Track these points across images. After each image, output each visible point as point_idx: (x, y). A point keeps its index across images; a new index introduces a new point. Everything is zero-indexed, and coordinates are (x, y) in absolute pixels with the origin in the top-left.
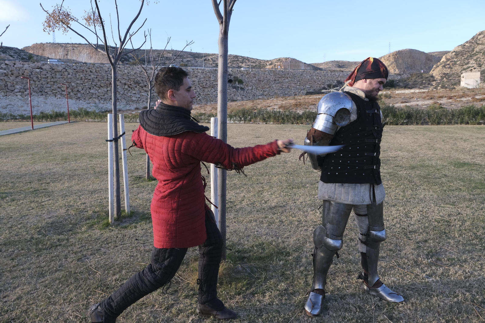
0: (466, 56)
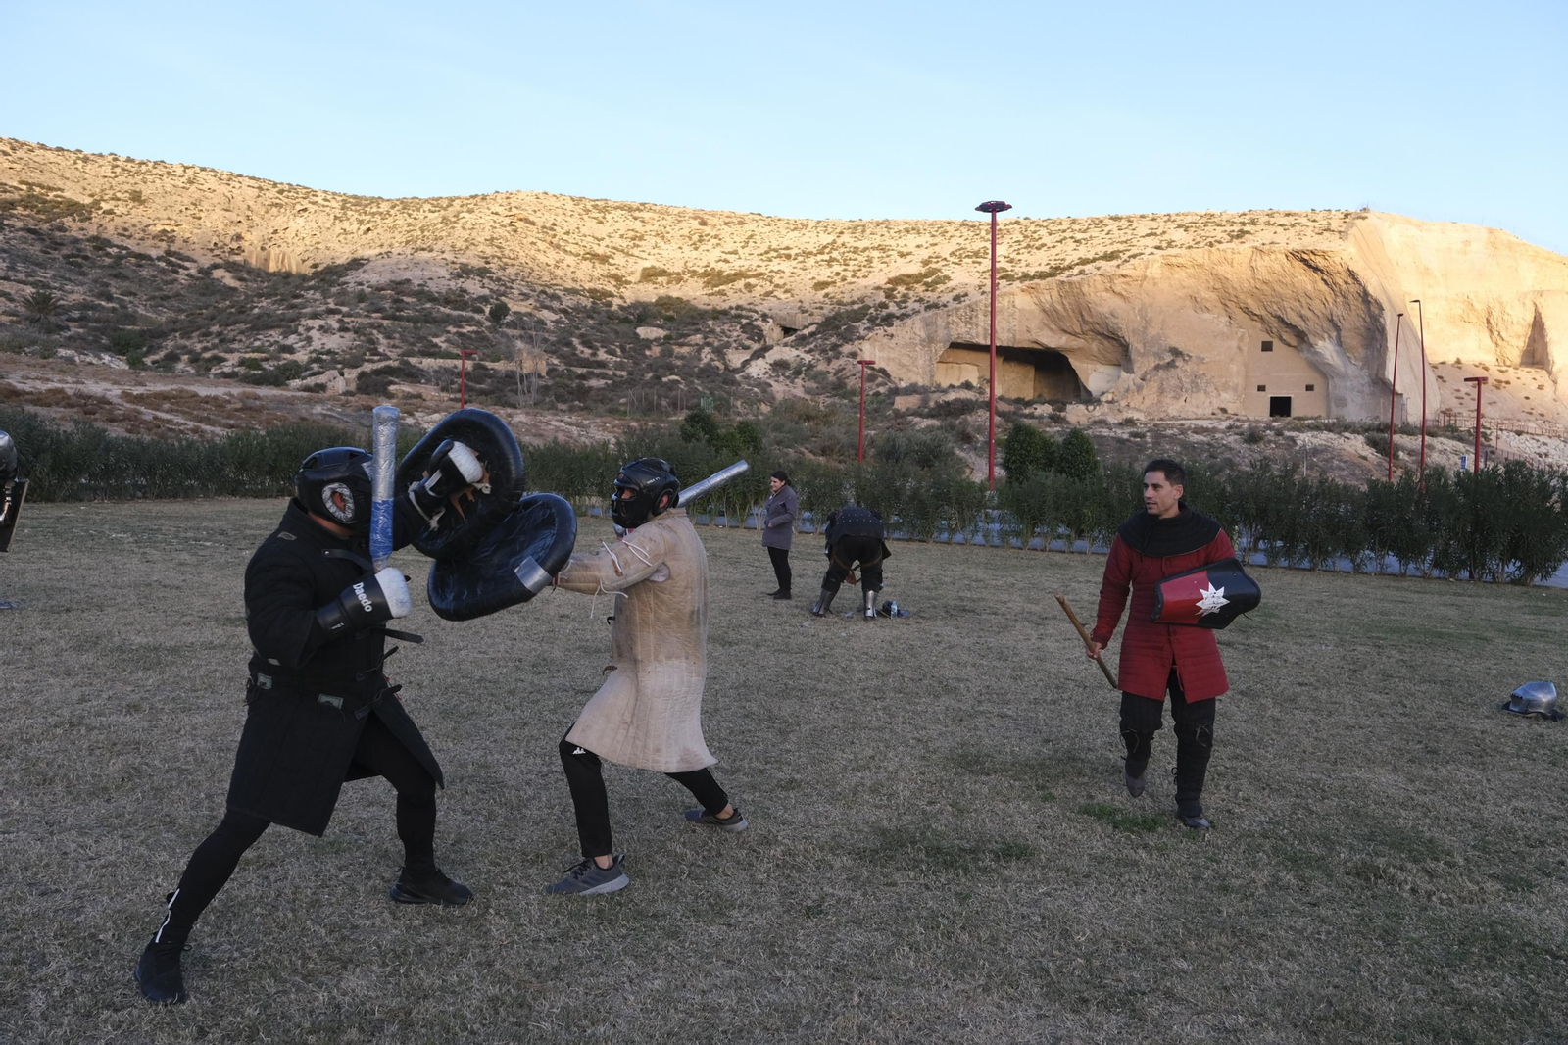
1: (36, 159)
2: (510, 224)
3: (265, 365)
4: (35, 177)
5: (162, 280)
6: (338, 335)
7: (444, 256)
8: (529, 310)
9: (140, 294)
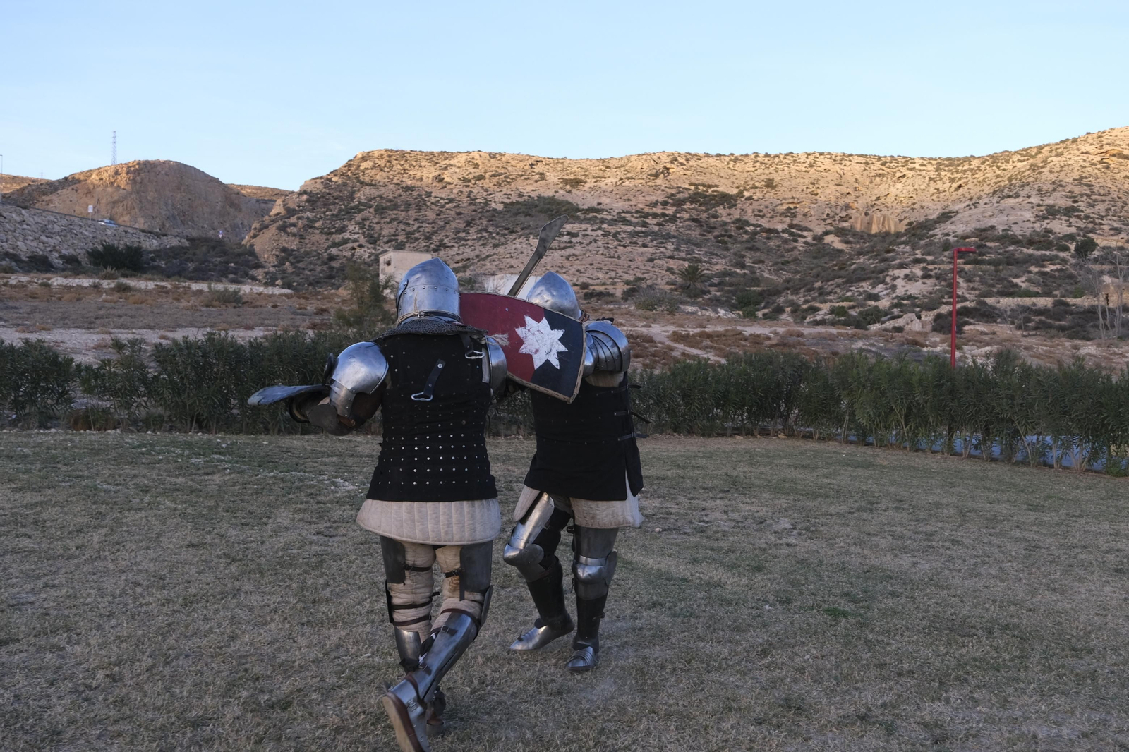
0: (337, 210)
1: (702, 165)
2: (1101, 162)
3: (852, 312)
4: (701, 179)
5: (784, 248)
6: (921, 281)
7: (1030, 200)
8: (1120, 244)
9: (767, 261)
